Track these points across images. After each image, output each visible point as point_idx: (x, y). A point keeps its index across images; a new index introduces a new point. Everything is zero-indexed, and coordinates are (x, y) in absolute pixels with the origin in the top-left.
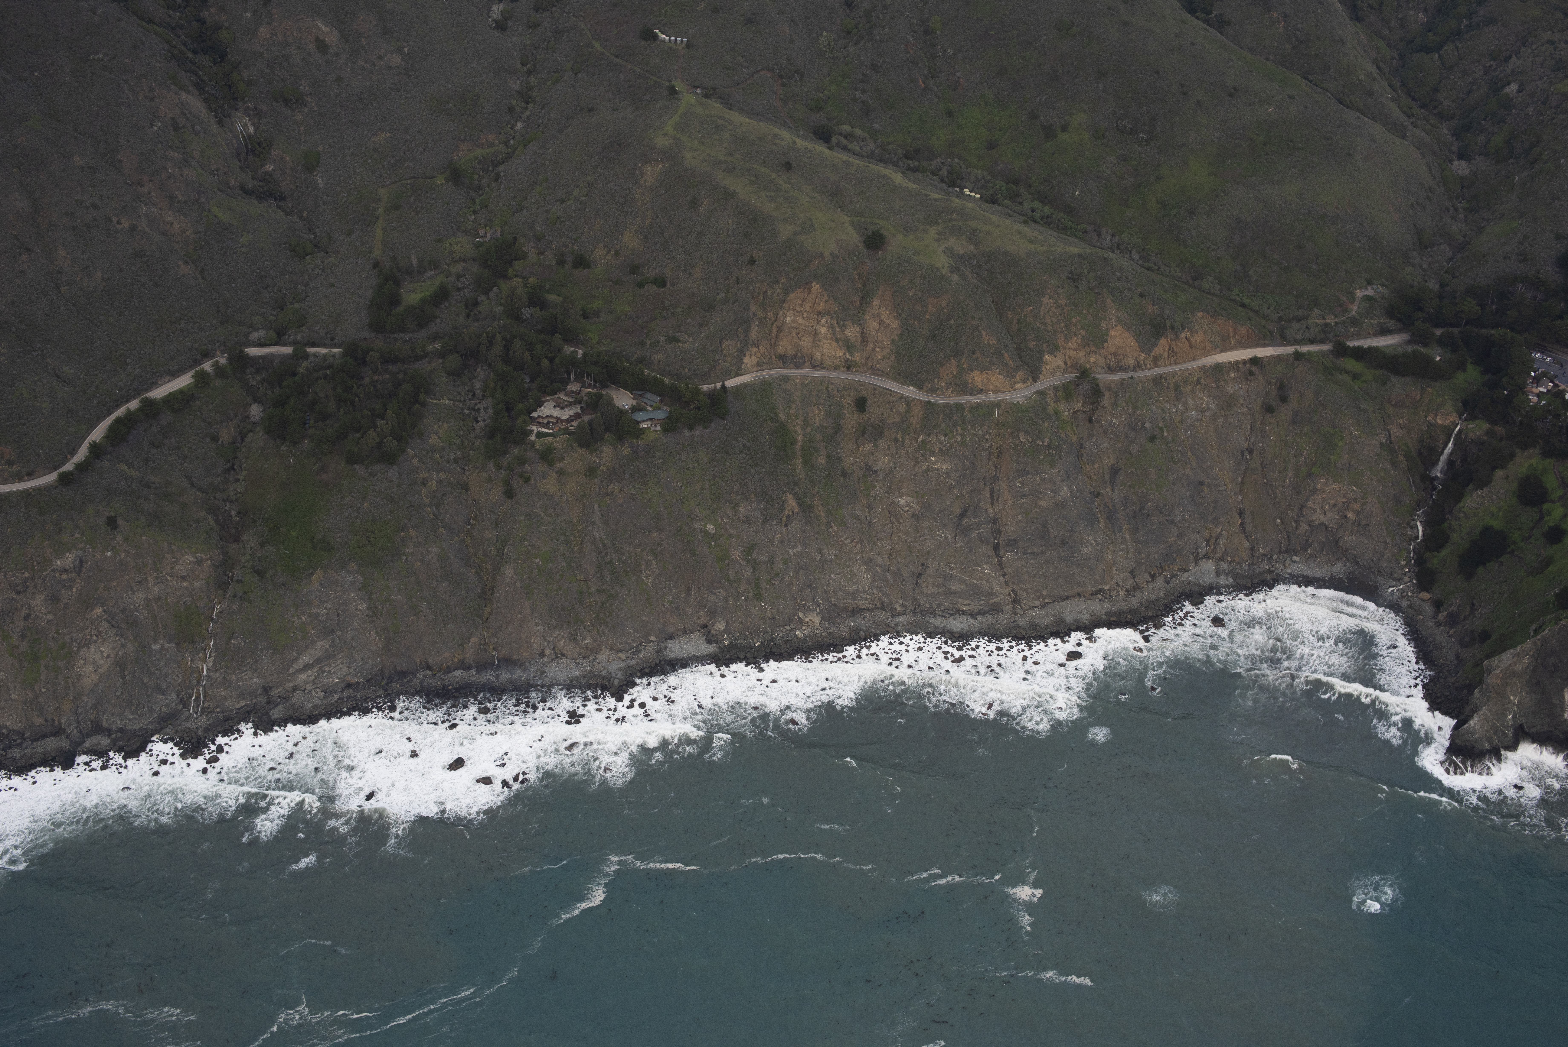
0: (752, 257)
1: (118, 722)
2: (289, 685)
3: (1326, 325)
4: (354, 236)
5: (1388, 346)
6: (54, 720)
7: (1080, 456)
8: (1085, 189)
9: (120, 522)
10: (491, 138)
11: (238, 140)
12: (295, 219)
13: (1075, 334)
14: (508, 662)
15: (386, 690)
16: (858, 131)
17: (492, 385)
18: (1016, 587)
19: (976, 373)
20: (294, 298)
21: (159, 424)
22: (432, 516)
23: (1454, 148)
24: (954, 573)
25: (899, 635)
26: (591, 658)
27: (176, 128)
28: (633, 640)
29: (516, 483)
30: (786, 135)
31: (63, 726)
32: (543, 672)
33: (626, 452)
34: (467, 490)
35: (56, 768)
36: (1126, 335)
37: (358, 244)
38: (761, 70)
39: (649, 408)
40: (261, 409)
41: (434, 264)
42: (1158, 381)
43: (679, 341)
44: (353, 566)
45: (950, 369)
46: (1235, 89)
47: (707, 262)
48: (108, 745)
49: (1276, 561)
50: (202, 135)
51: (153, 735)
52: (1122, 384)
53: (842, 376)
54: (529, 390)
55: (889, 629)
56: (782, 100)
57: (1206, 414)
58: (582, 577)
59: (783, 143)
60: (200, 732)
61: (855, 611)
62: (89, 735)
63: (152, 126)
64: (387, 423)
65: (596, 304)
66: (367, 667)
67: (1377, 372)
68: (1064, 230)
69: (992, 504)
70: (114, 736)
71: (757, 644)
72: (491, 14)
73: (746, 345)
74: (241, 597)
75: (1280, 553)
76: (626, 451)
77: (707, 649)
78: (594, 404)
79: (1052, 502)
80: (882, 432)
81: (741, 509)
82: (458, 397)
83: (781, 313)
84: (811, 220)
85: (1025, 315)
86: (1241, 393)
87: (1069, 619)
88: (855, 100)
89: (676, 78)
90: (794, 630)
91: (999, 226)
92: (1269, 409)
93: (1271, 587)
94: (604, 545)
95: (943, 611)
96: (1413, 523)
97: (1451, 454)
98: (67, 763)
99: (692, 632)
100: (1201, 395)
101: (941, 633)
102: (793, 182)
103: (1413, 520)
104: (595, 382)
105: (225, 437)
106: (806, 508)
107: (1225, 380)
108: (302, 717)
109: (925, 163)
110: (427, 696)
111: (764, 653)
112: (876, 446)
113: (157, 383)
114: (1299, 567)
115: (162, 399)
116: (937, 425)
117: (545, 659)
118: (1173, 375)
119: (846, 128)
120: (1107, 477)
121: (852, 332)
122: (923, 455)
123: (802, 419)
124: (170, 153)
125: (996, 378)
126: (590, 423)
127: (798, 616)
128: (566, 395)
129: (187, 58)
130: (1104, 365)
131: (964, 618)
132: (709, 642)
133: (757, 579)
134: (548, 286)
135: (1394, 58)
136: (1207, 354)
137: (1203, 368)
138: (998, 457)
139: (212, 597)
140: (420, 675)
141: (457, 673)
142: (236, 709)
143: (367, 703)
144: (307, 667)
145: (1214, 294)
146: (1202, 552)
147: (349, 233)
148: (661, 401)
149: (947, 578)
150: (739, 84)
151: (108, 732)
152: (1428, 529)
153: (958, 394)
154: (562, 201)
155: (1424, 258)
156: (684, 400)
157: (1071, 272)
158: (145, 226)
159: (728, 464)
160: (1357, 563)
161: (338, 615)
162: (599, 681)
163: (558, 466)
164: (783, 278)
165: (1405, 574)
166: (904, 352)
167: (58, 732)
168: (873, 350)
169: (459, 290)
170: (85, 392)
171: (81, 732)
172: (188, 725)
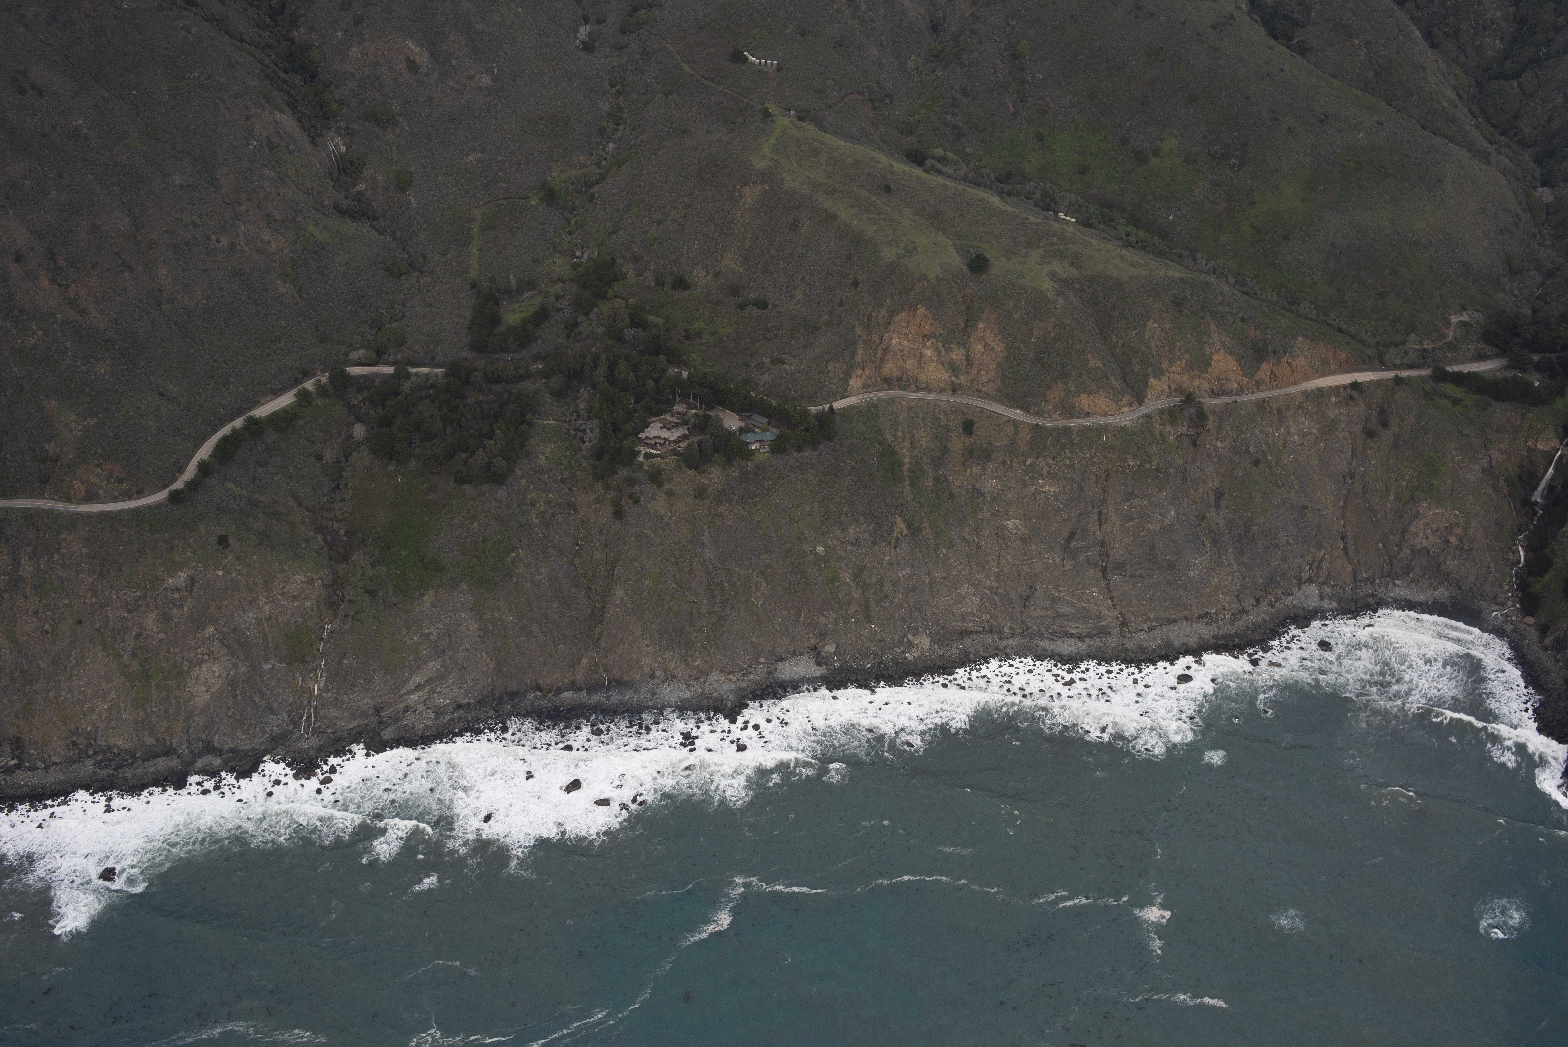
0: (856, 279)
1: (230, 742)
2: (401, 706)
3: (1424, 350)
4: (449, 256)
5: (1485, 372)
6: (165, 740)
7: (1185, 479)
8: (1179, 213)
9: (231, 541)
10: (583, 159)
11: (331, 160)
12: (388, 239)
13: (1180, 358)
14: (618, 683)
15: (497, 711)
16: (951, 155)
17: (597, 406)
18: (1123, 610)
19: (1083, 396)
20: (391, 318)
21: (263, 443)
22: (541, 536)
23: (1537, 174)
24: (1062, 596)
25: (1008, 657)
26: (702, 680)
27: (271, 146)
28: (743, 662)
29: (625, 504)
30: (883, 158)
31: (174, 746)
32: (654, 694)
33: (735, 474)
34: (575, 511)
35: (168, 788)
36: (1230, 359)
37: (454, 264)
38: (852, 93)
39: (757, 430)
40: (364, 428)
41: (532, 285)
42: (1261, 405)
43: (784, 363)
44: (464, 586)
45: (1057, 393)
46: (1325, 115)
47: (810, 284)
48: (220, 766)
49: (1379, 586)
50: (296, 154)
51: (264, 755)
52: (1227, 408)
53: (948, 398)
54: (635, 411)
55: (997, 652)
56: (872, 123)
57: (1307, 438)
58: (692, 598)
59: (880, 166)
60: (312, 753)
61: (964, 634)
62: (200, 755)
63: (248, 144)
64: (496, 443)
65: (698, 326)
66: (478, 687)
67: (1477, 397)
68: (1160, 254)
69: (1100, 527)
70: (225, 756)
71: (868, 666)
72: (578, 35)
73: (852, 367)
74: (353, 617)
75: (1382, 577)
76: (735, 472)
77: (817, 671)
78: (702, 425)
79: (1159, 525)
80: (990, 455)
81: (850, 530)
82: (563, 418)
83: (886, 335)
84: (914, 242)
85: (1129, 339)
86: (1342, 418)
87: (1177, 642)
88: (946, 124)
89: (768, 100)
90: (904, 652)
91: (1100, 251)
92: (1370, 434)
93: (1375, 611)
94: (714, 567)
95: (1051, 634)
96: (1514, 548)
97: (1552, 479)
98: (180, 784)
99: (802, 654)
100: (1303, 419)
101: (1050, 656)
102: (893, 204)
103: (1515, 545)
104: (701, 403)
105: (329, 456)
106: (914, 530)
107: (1326, 405)
108: (414, 738)
109: (1018, 187)
110: (539, 717)
111: (874, 676)
112: (984, 469)
113: (259, 402)
114: (1401, 591)
115: (266, 417)
116: (1045, 448)
117: (656, 680)
118: (1276, 399)
119: (939, 152)
120: (1212, 501)
121: (958, 355)
122: (1031, 478)
123: (909, 441)
124: (266, 171)
125: (1103, 401)
126: (700, 444)
127: (908, 639)
128: (672, 416)
129: (279, 77)
130: (1207, 389)
131: (1072, 641)
132: (819, 664)
133: (867, 601)
134: (648, 307)
135: (1471, 86)
136: (1308, 378)
137: (1304, 393)
138: (1106, 480)
139: (323, 617)
140: (531, 697)
141: (568, 694)
142: (348, 730)
143: (479, 724)
144: (418, 687)
145: (1311, 319)
146: (1305, 575)
147: (444, 253)
148: (769, 423)
149: (1055, 600)
150: (830, 107)
151: (219, 752)
152: (1530, 554)
153: (1065, 418)
154: (659, 223)
155: (1515, 284)
156: (793, 421)
157: (1174, 296)
158: (242, 244)
159: (837, 486)
160: (1460, 588)
161: (449, 636)
162: (711, 703)
163: (667, 487)
164: (888, 300)
165: (1508, 598)
166: (1010, 375)
167: (169, 751)
168: (978, 373)
169: (558, 310)
170: (189, 410)
171: (192, 752)
172: (299, 745)
